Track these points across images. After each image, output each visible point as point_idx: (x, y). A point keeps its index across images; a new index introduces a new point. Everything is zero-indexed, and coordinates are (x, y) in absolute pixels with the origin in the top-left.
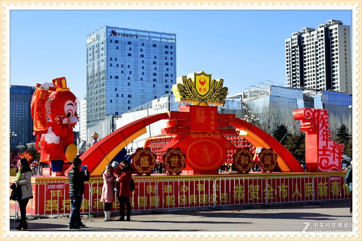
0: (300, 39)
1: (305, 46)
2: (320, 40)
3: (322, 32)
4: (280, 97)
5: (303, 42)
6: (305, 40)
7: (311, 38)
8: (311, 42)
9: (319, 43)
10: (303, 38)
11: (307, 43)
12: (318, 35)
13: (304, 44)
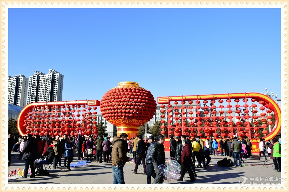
0: (38, 77)
1: (40, 81)
2: (49, 79)
3: (51, 75)
4: (22, 107)
5: (40, 79)
6: (41, 78)
7: (44, 77)
8: (44, 79)
9: (48, 80)
10: (40, 77)
11: (42, 79)
12: (48, 76)
13: (40, 80)
